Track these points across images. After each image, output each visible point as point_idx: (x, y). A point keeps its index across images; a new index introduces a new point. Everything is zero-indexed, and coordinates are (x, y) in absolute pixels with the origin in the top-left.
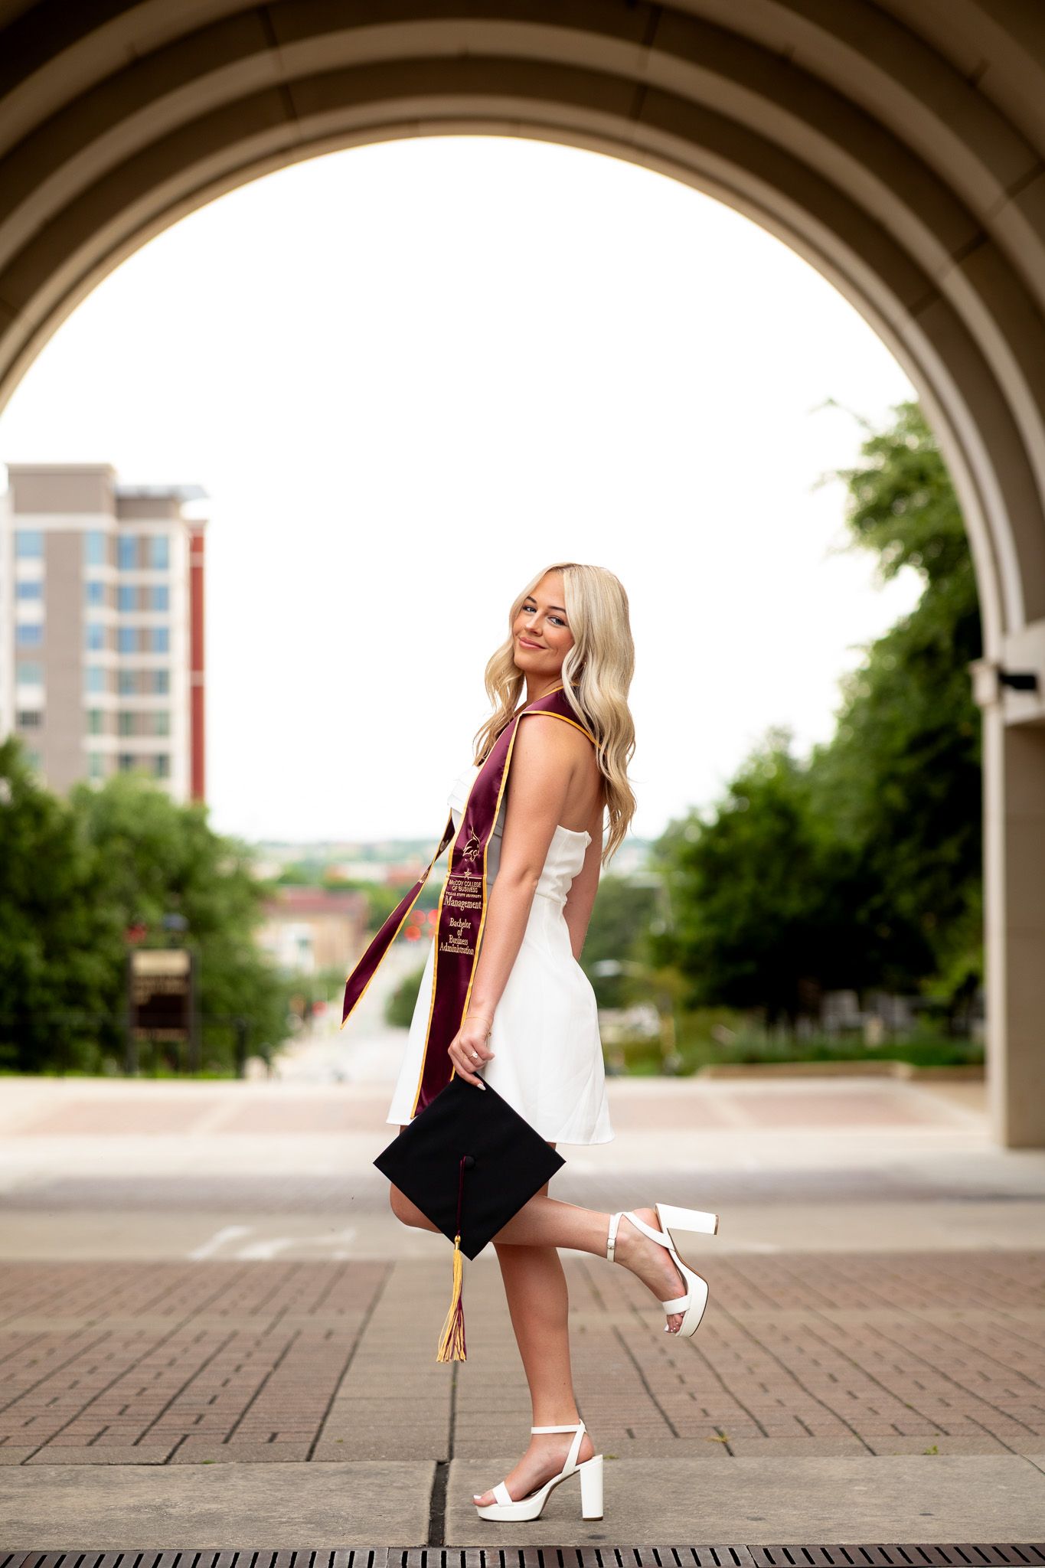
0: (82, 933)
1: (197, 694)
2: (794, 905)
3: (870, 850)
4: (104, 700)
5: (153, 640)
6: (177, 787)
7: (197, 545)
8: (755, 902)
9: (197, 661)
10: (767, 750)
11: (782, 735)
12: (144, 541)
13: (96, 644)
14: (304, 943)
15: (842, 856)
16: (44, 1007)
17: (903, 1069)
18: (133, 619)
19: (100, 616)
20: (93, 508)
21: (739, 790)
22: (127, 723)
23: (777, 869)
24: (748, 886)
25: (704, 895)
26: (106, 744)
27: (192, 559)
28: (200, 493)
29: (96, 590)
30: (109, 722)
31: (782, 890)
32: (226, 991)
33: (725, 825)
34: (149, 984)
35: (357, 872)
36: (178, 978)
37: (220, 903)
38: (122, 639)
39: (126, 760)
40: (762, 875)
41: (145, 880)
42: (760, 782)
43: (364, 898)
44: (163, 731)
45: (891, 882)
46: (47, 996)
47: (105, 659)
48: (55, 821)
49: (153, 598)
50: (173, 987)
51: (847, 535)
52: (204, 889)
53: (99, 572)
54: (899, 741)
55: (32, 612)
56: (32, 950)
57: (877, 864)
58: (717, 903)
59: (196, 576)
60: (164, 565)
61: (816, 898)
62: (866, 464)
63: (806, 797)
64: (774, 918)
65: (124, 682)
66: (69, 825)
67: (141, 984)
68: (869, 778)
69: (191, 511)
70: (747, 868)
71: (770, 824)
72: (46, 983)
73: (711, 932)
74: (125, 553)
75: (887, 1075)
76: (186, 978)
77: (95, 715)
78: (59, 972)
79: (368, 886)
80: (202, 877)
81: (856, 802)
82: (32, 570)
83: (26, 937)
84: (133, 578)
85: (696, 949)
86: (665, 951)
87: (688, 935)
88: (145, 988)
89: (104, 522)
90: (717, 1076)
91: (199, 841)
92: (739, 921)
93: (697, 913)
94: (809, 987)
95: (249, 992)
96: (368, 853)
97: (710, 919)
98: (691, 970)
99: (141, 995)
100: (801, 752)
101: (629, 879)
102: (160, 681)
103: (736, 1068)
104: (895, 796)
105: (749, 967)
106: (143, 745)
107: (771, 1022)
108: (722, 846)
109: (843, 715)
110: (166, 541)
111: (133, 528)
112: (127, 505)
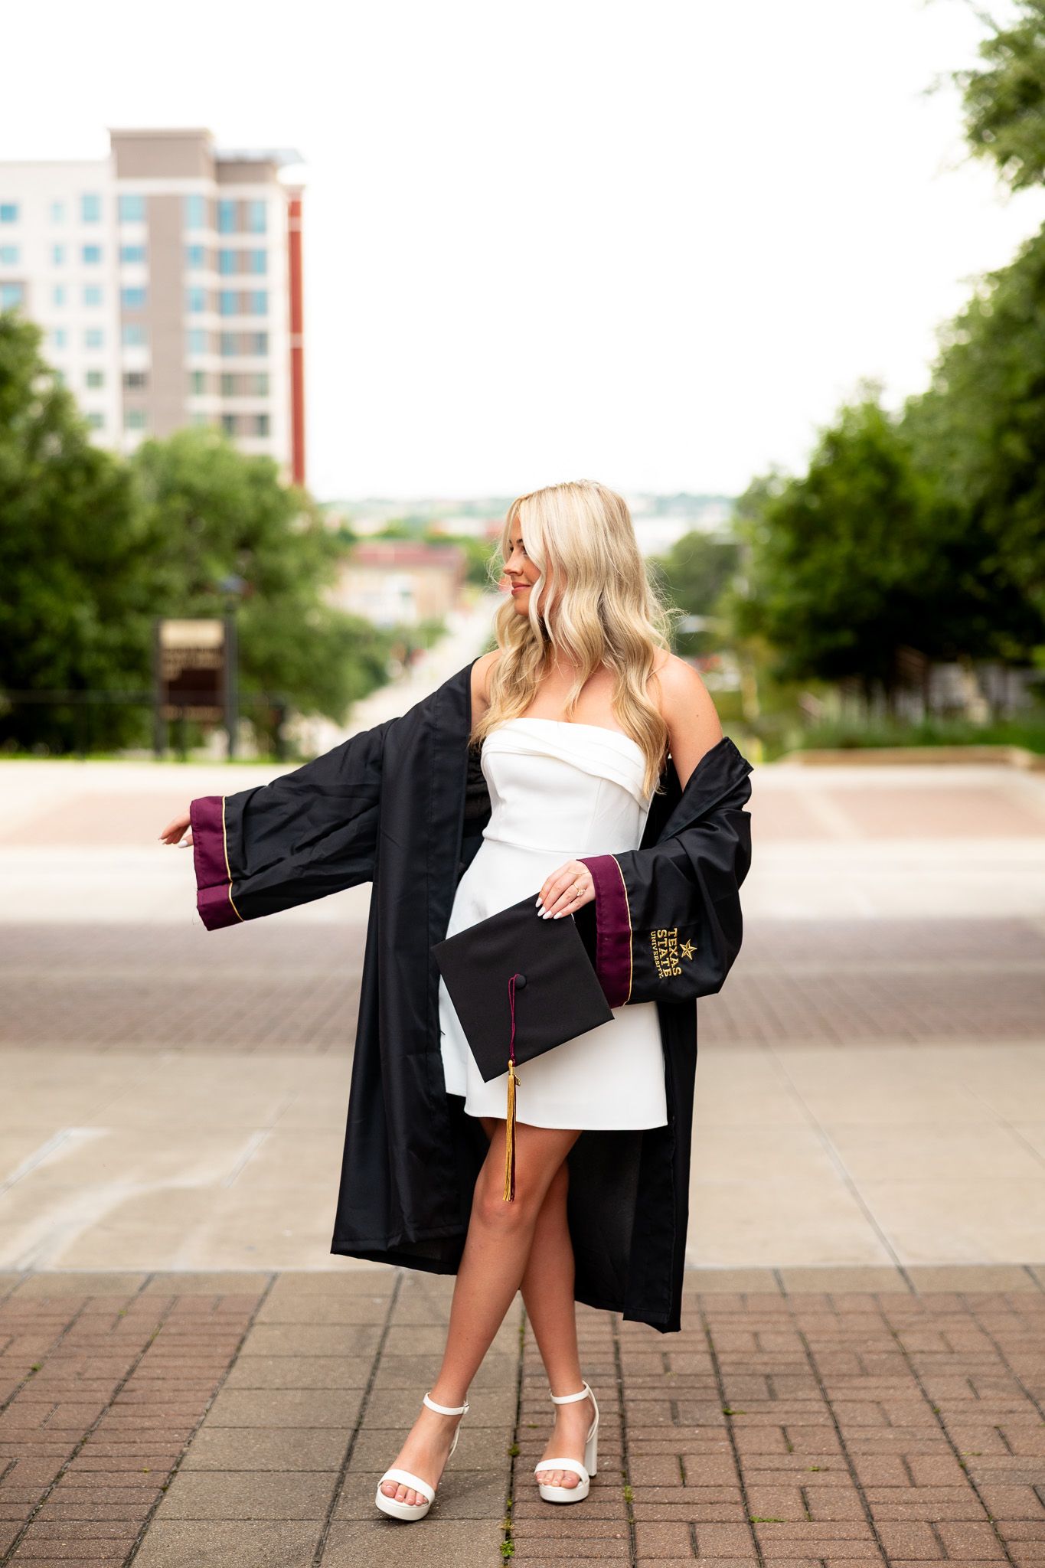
0: (140, 595)
1: (296, 356)
2: (895, 569)
3: (980, 510)
4: (208, 362)
5: (251, 302)
6: (278, 446)
7: (295, 210)
8: (851, 565)
9: (296, 324)
10: (857, 402)
11: (872, 386)
12: (242, 205)
13: (198, 307)
14: (406, 595)
15: (949, 514)
16: (99, 673)
17: (1021, 757)
18: (236, 282)
19: (202, 279)
20: (191, 172)
21: (834, 443)
22: (229, 384)
23: (876, 529)
24: (844, 547)
25: (795, 557)
26: (209, 404)
27: (291, 224)
28: (297, 158)
29: (196, 254)
30: (211, 383)
31: (884, 553)
32: (293, 654)
33: (817, 482)
34: (179, 657)
35: (458, 527)
36: (212, 650)
37: (290, 562)
38: (225, 302)
39: (229, 421)
40: (859, 536)
41: (212, 538)
42: (852, 433)
43: (462, 553)
44: (263, 391)
45: (1007, 544)
46: (102, 661)
47: (208, 321)
48: (107, 477)
49: (250, 262)
50: (205, 661)
51: (965, 148)
52: (275, 548)
53: (201, 235)
54: (1020, 384)
55: (136, 275)
56: (85, 614)
57: (990, 523)
58: (809, 567)
59: (294, 240)
60: (262, 229)
61: (921, 561)
62: (986, 66)
63: (909, 449)
64: (873, 583)
65: (225, 343)
66: (123, 480)
67: (170, 657)
68: (984, 425)
69: (288, 176)
70: (843, 528)
71: (872, 479)
72: (101, 648)
73: (804, 598)
74: (228, 216)
75: (1004, 762)
76: (219, 650)
77: (198, 376)
78: (114, 636)
79: (466, 540)
80: (272, 535)
81: (967, 456)
82: (135, 234)
83: (81, 600)
84: (234, 241)
85: (786, 617)
86: (751, 616)
87: (778, 601)
88: (175, 661)
89: (203, 187)
90: (809, 762)
91: (268, 498)
92: (834, 586)
93: (788, 578)
94: (912, 660)
95: (320, 653)
96: (468, 509)
97: (803, 584)
98: (780, 639)
99: (170, 670)
100: (893, 405)
101: (712, 535)
102: (259, 342)
103: (832, 754)
104: (1015, 445)
105: (846, 638)
106: (245, 405)
107: (868, 695)
108: (815, 503)
109: (937, 365)
110: (263, 203)
111: (233, 192)
112: (227, 169)
